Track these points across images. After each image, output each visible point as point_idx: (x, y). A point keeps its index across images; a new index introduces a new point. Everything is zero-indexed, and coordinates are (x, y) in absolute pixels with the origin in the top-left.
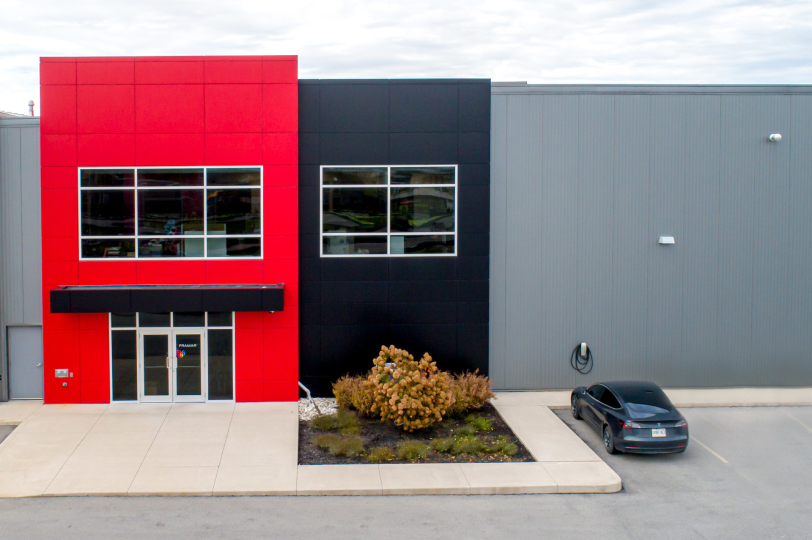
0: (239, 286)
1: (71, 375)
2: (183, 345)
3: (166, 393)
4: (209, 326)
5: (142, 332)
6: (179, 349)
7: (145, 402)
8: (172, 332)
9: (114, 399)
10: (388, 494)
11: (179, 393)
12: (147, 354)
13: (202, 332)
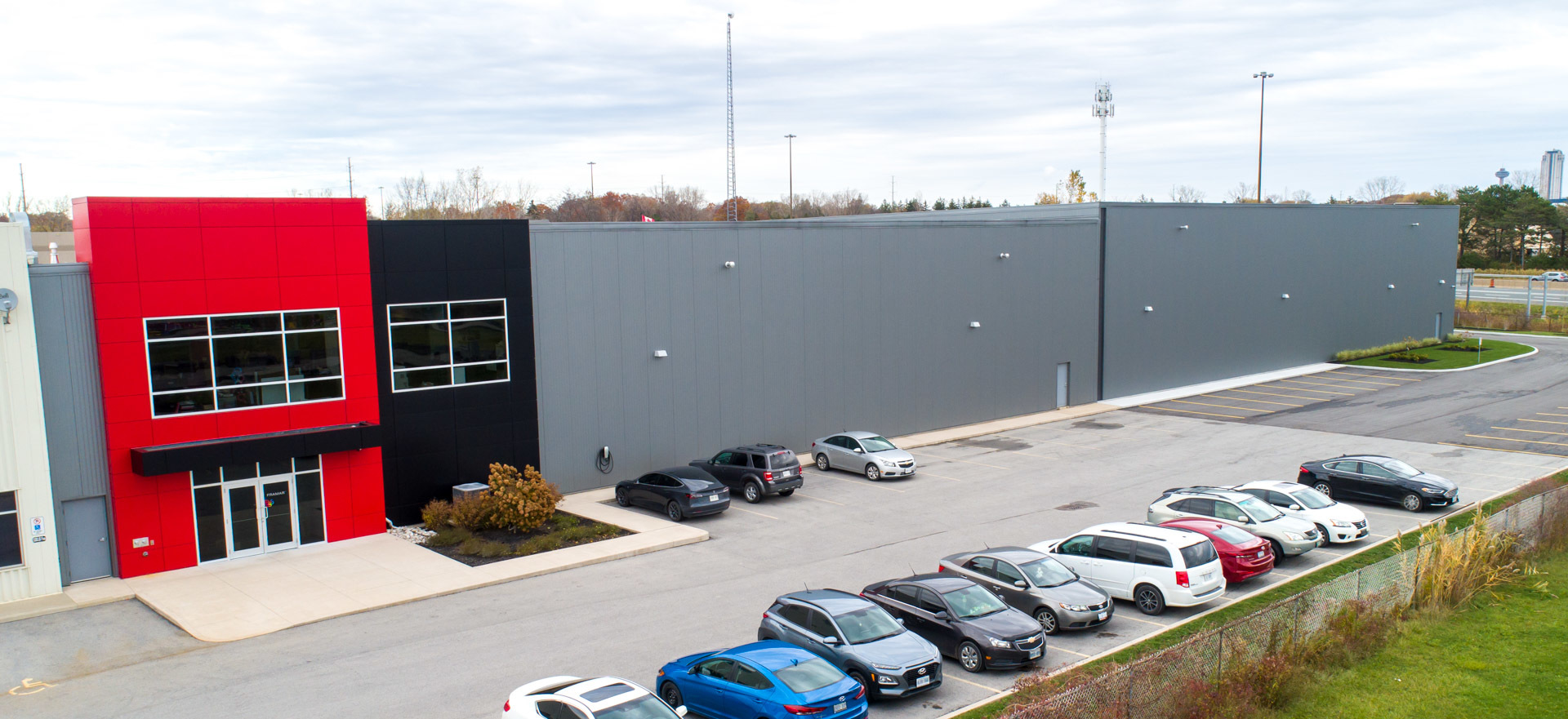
0: (323, 429)
1: (152, 542)
2: (271, 494)
3: (256, 545)
4: (296, 471)
5: (227, 487)
6: (267, 499)
7: (236, 558)
8: (259, 483)
9: (202, 560)
10: (565, 569)
11: (270, 543)
12: (233, 510)
13: (290, 478)
